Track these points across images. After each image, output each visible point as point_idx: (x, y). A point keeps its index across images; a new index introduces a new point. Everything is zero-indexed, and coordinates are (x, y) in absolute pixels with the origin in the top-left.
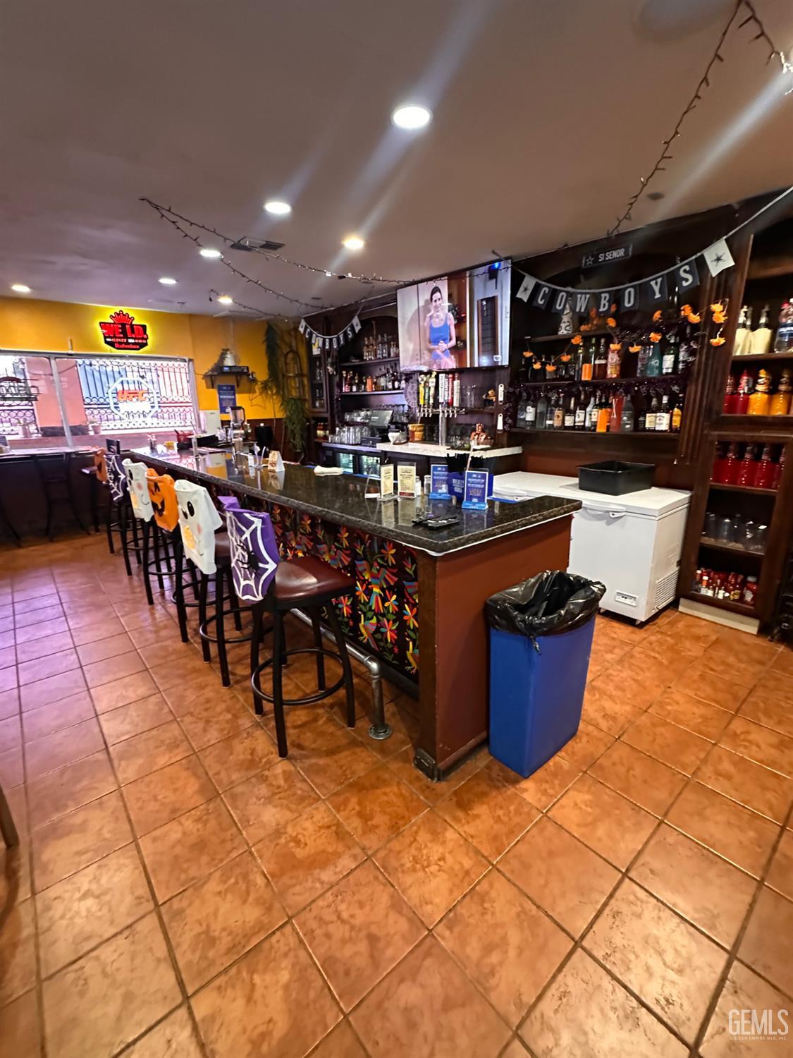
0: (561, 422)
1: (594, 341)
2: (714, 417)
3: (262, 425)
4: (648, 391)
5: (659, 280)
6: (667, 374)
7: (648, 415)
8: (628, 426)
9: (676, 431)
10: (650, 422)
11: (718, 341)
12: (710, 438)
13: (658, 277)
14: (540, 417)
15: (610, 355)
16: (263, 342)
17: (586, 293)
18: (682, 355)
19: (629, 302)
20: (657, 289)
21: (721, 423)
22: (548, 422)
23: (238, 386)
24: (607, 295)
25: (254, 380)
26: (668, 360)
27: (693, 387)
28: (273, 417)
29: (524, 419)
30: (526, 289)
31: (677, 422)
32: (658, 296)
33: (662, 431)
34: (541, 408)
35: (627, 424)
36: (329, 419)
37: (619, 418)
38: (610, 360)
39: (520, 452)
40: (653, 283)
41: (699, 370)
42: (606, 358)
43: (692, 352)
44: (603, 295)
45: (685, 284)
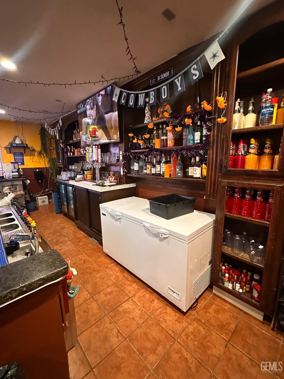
0: (150, 171)
1: (161, 127)
2: (224, 170)
3: (37, 170)
4: (187, 154)
5: (180, 78)
6: (197, 143)
7: (190, 168)
8: (180, 174)
9: (205, 178)
10: (191, 172)
11: (223, 119)
12: (222, 184)
13: (179, 76)
14: (141, 168)
15: (169, 134)
16: (39, 134)
17: (142, 93)
18: (205, 132)
19: (164, 96)
20: (179, 84)
21: (228, 175)
22: (145, 171)
23: (25, 153)
24: (153, 92)
25: (34, 150)
26: (197, 135)
27: (211, 151)
28: (45, 167)
29: (134, 169)
30: (116, 95)
31: (205, 173)
32: (180, 89)
33: (197, 178)
34: (141, 163)
35: (179, 173)
36: (63, 168)
37: (175, 170)
38: (168, 136)
39: (135, 186)
40: (176, 81)
41: (213, 140)
42: (166, 136)
43: (209, 130)
44: (151, 93)
45: (195, 78)
